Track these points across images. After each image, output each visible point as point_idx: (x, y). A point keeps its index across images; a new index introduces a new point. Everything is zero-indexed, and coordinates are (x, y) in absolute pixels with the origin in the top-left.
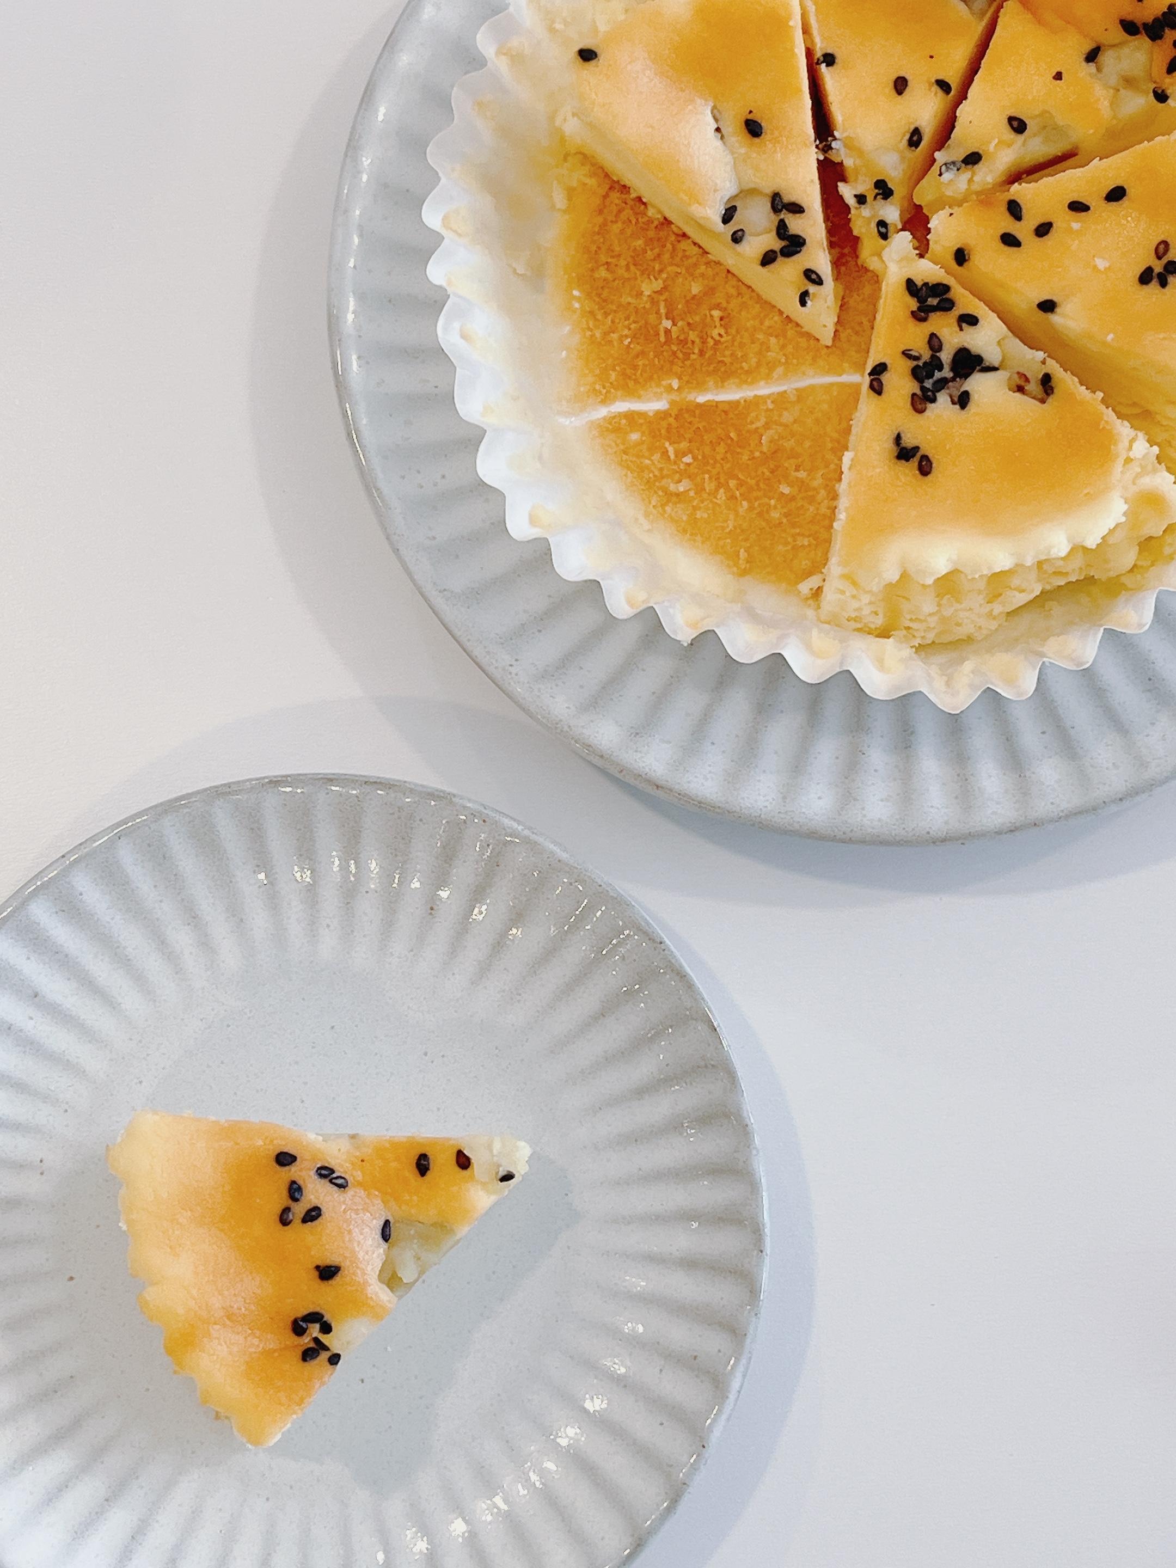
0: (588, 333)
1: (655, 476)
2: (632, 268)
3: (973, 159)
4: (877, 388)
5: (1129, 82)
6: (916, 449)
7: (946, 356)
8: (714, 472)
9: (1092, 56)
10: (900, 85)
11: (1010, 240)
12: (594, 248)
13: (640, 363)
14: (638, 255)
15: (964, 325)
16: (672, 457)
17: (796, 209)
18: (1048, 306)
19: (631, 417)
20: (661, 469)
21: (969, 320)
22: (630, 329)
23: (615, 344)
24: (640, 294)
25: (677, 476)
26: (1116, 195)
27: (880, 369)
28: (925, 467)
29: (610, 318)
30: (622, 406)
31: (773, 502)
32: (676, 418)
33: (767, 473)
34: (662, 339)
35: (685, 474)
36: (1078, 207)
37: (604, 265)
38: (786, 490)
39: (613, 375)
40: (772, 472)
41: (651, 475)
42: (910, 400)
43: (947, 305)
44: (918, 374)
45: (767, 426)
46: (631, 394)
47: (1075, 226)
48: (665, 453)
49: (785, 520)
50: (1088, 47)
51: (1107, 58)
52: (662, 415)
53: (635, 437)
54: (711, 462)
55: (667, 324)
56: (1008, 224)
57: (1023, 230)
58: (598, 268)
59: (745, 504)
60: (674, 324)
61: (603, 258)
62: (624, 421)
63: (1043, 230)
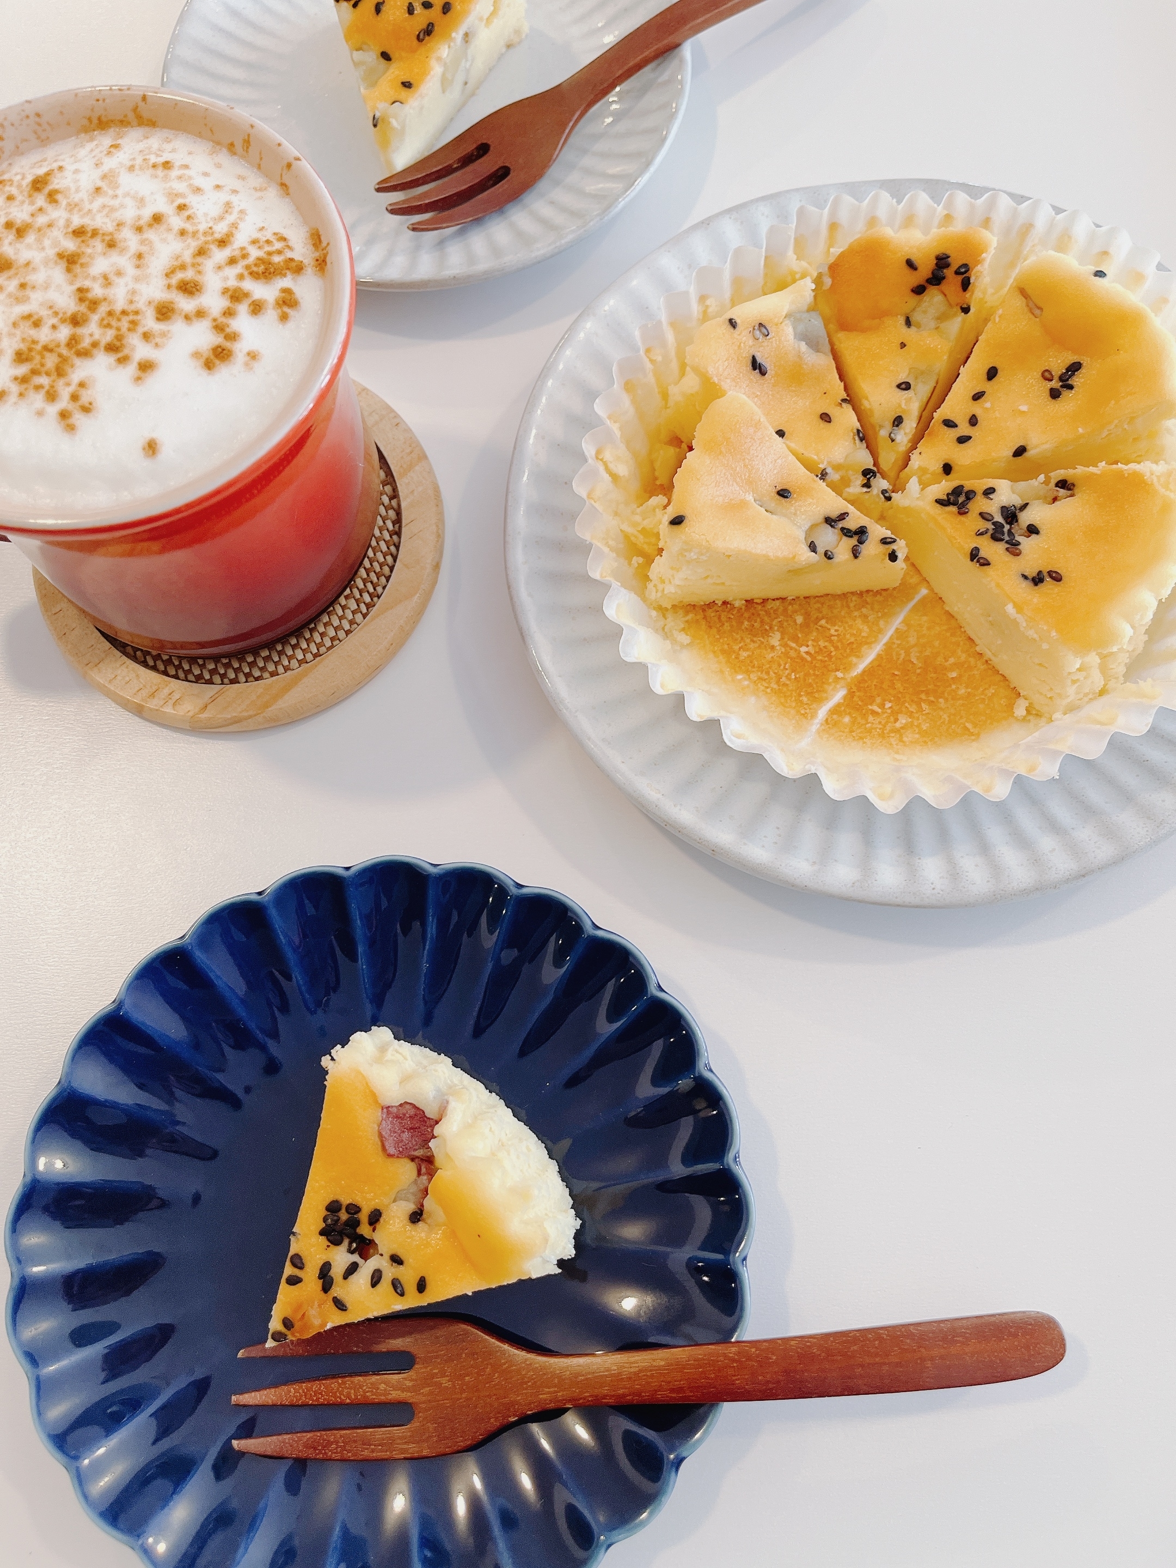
0: (769, 690)
1: (880, 729)
2: (755, 639)
3: (898, 421)
4: (985, 563)
5: (942, 318)
6: (1040, 572)
7: (999, 518)
8: (907, 699)
9: (908, 323)
10: (826, 418)
11: (963, 440)
12: (726, 647)
13: (810, 681)
14: (752, 630)
15: (991, 496)
16: (879, 710)
17: (843, 516)
18: (1020, 452)
19: (835, 711)
20: (880, 723)
21: (989, 492)
22: (787, 669)
23: (788, 682)
24: (773, 648)
25: (892, 719)
26: (992, 374)
27: (974, 555)
28: (1056, 577)
29: (771, 673)
30: (822, 712)
31: (954, 687)
32: (859, 690)
33: (933, 675)
34: (809, 659)
35: (895, 714)
36: (977, 397)
37: (740, 650)
38: (954, 675)
39: (805, 699)
40: (935, 673)
41: (878, 730)
42: (1008, 553)
43: (970, 495)
44: (996, 538)
45: (908, 653)
46: (820, 701)
47: (988, 405)
48: (874, 713)
49: (969, 690)
50: (902, 320)
51: (916, 317)
52: (851, 694)
53: (847, 719)
54: (900, 695)
55: (804, 649)
56: (954, 434)
57: (964, 429)
58: (738, 654)
59: (941, 700)
60: (808, 646)
61: (736, 648)
62: (835, 717)
63: (973, 421)
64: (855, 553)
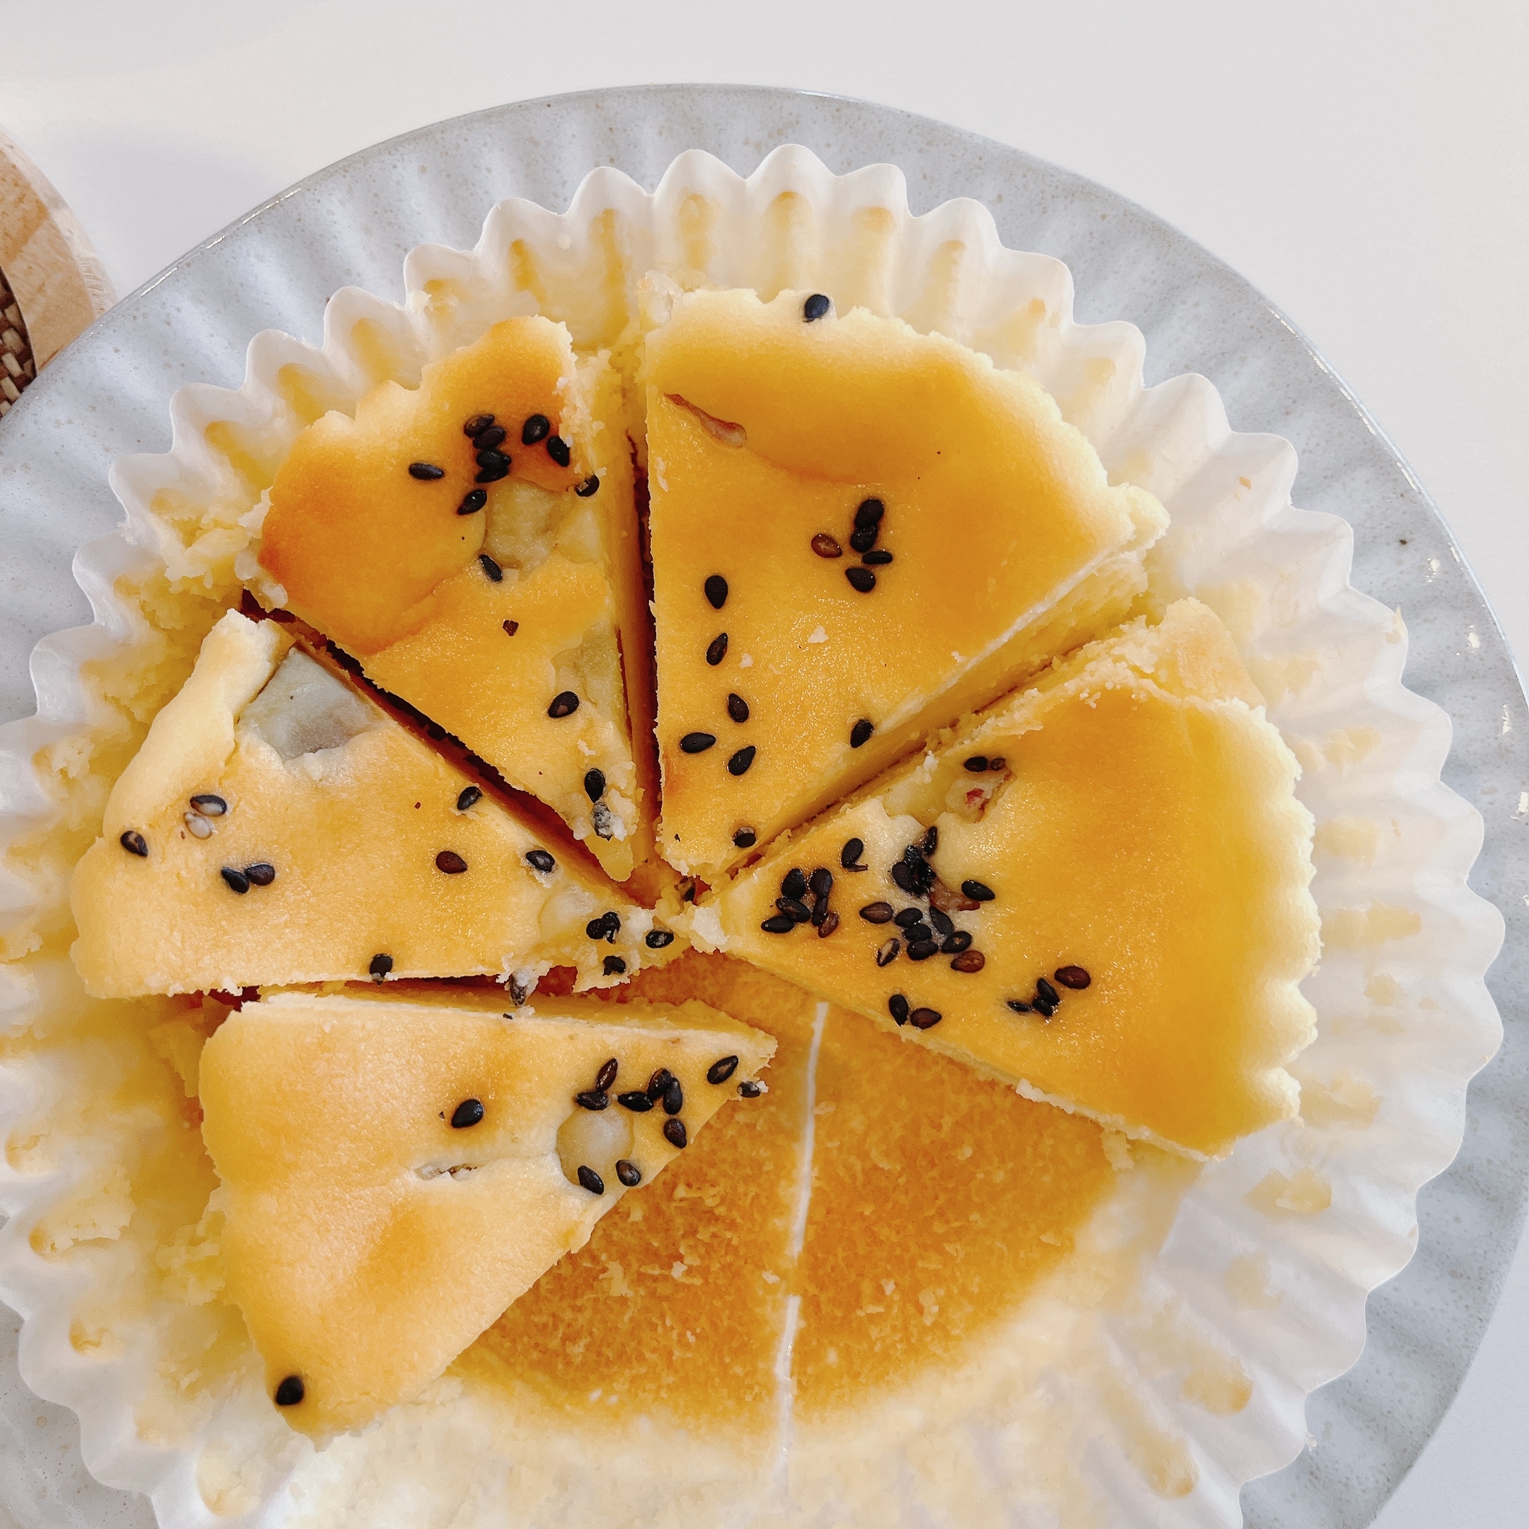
0: (664, 1394)
1: (901, 1341)
2: (579, 1303)
3: (595, 784)
4: (928, 1019)
5: (549, 527)
6: (1041, 983)
7: (901, 901)
8: (914, 1250)
9: (494, 571)
10: (450, 863)
11: (741, 762)
12: (535, 1355)
13: (726, 1323)
14: (562, 1287)
15: (859, 863)
16: (881, 1309)
17: (609, 1070)
18: (861, 733)
19: (805, 1353)
20: (894, 1328)
21: (852, 853)
22: (672, 1328)
23: (689, 1355)
24: (623, 1300)
25: (911, 1309)
26: (716, 591)
27: (899, 1008)
28: (1076, 978)
29: (648, 1355)
30: (782, 1365)
31: (980, 1176)
32: (822, 1288)
33: (935, 1173)
34: (698, 1281)
35: (911, 1295)
36: (717, 652)
37: (564, 1344)
38: (967, 1152)
39: (738, 1370)
40: (933, 1165)
41: (899, 1346)
42: (959, 973)
43: (821, 879)
44: (920, 950)
45: (864, 1155)
46: (767, 1347)
47: (747, 661)
48: (872, 1318)
49: (1010, 1165)
50: (477, 572)
51: (501, 549)
52: (812, 1307)
53: (832, 1357)
54: (898, 1252)
55: (678, 1271)
56: (714, 761)
57: (731, 738)
58: (566, 1355)
59: (974, 1217)
60: (680, 1258)
61: (554, 1344)
62: (810, 1369)
63: (738, 710)
64: (675, 1136)
